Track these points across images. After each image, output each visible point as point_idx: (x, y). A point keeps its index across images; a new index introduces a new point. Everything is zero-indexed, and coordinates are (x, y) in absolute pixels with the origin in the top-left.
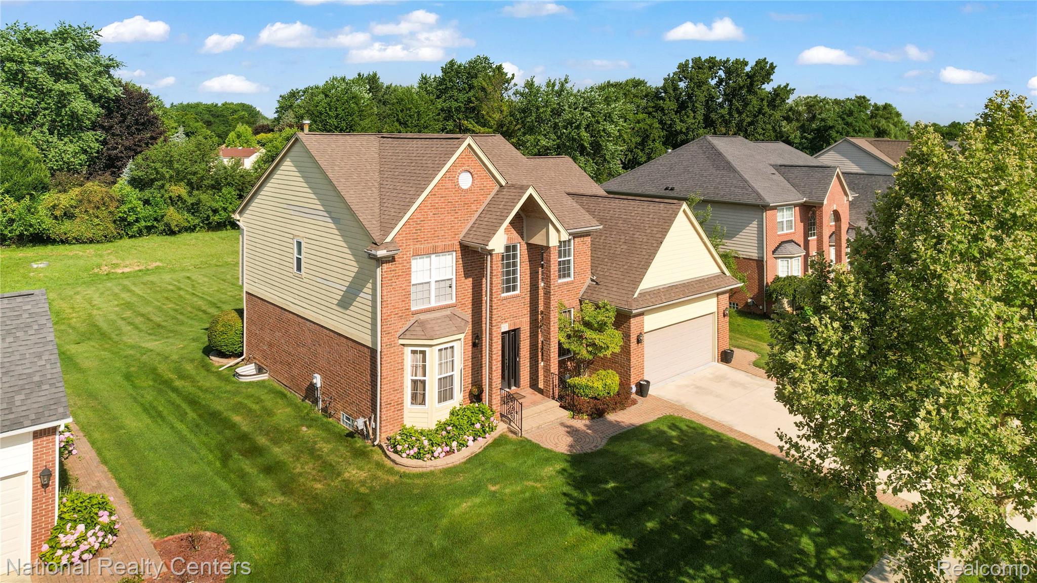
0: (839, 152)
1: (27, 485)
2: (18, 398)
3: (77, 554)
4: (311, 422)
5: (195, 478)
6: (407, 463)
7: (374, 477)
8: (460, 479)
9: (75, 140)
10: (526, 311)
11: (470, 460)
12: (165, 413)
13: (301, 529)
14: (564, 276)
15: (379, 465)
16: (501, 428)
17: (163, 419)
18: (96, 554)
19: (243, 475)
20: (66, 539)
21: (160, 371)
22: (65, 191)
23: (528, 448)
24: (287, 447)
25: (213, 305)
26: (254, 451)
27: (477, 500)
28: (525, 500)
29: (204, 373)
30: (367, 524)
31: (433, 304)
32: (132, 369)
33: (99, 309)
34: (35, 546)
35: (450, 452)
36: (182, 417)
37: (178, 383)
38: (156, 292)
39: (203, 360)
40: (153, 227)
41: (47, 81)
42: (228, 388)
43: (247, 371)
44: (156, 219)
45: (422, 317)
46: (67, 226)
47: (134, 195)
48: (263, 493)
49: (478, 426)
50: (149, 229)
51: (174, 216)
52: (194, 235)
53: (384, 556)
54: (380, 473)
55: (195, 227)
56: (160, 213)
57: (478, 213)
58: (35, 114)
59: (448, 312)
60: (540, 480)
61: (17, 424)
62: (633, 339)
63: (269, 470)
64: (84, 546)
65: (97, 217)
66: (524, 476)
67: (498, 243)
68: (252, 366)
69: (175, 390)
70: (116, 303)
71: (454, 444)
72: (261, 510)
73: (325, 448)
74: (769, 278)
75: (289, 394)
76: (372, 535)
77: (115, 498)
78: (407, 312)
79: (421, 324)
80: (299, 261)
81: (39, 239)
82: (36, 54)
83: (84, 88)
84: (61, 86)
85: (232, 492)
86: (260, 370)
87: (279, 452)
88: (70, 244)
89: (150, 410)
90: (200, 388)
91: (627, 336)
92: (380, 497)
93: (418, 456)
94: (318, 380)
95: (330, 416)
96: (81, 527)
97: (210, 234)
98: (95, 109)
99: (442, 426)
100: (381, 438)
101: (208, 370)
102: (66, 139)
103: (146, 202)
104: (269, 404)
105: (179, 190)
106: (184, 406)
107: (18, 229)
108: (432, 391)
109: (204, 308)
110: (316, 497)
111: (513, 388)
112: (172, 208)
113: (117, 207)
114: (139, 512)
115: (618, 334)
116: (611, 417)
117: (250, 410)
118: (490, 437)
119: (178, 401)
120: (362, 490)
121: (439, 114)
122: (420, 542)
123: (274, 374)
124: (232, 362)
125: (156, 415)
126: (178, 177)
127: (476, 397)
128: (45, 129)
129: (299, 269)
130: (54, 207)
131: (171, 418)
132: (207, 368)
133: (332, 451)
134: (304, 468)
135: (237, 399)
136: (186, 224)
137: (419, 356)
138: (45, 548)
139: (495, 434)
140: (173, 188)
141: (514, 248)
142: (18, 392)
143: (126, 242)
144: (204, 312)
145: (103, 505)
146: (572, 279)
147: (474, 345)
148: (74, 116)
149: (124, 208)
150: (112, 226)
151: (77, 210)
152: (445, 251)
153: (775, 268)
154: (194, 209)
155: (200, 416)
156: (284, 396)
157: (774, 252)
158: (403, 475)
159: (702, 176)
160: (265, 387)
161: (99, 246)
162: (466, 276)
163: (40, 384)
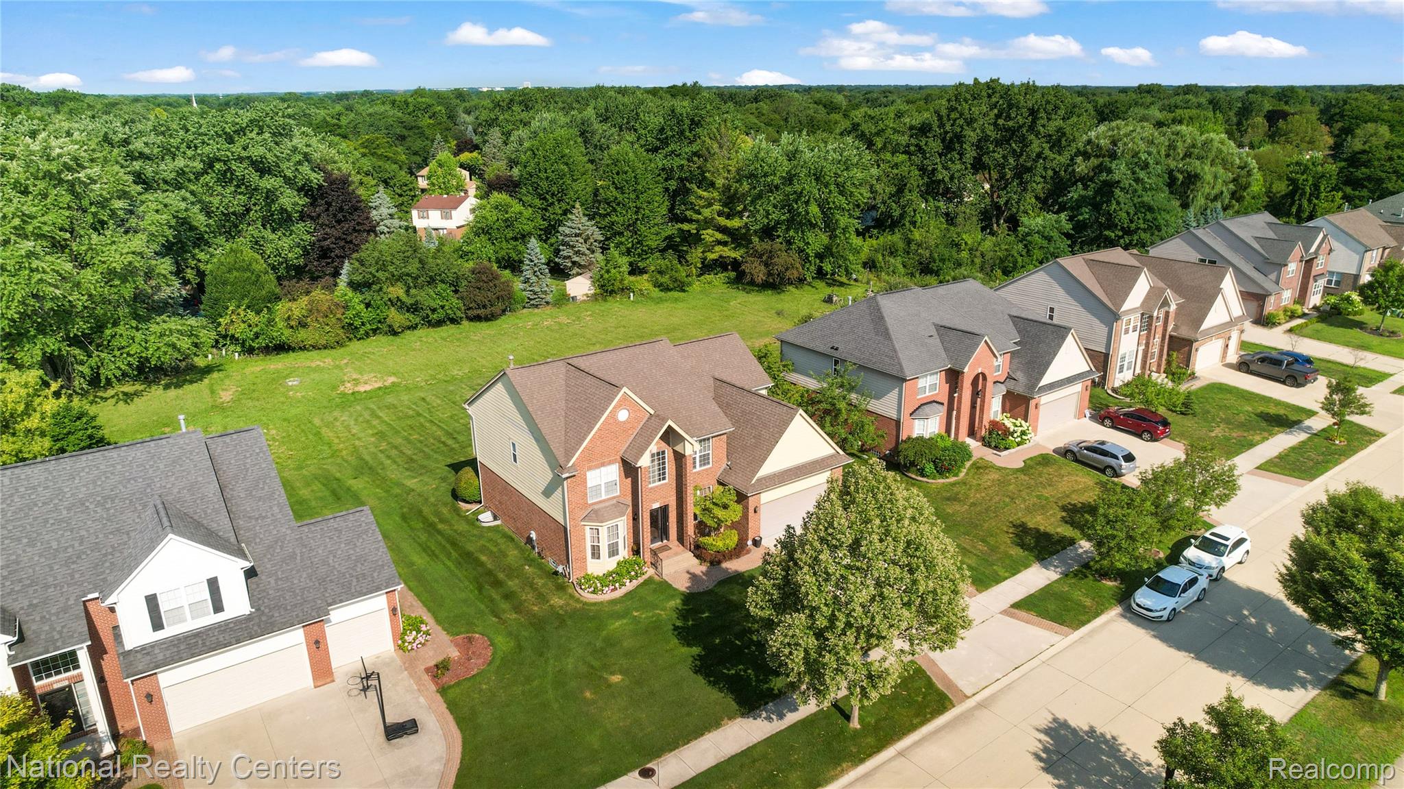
0: (1048, 274)
1: (386, 614)
2: (375, 574)
3: (415, 645)
4: (530, 562)
5: (465, 601)
6: (587, 596)
7: (567, 604)
8: (618, 607)
9: (287, 234)
10: (673, 493)
11: (626, 595)
12: (437, 552)
13: (526, 634)
14: (705, 464)
15: (572, 596)
16: (650, 572)
17: (437, 557)
18: (423, 645)
19: (492, 600)
20: (409, 638)
21: (425, 514)
22: (295, 300)
23: (664, 587)
24: (517, 581)
25: (450, 435)
26: (497, 584)
27: (625, 621)
28: (652, 622)
29: (456, 518)
30: (562, 632)
31: (604, 497)
32: (405, 510)
33: (359, 439)
34: (395, 641)
35: (615, 589)
36: (449, 556)
37: (440, 526)
38: (400, 419)
39: (454, 504)
40: (378, 328)
41: (254, 177)
42: (475, 532)
43: (486, 518)
44: (380, 322)
45: (596, 507)
46: (302, 334)
47: (356, 299)
48: (504, 611)
49: (633, 573)
50: (375, 331)
51: (396, 317)
52: (415, 332)
53: (570, 650)
54: (571, 602)
55: (417, 325)
56: (382, 316)
57: (633, 436)
58: (248, 210)
59: (614, 501)
60: (664, 609)
61: (378, 589)
62: (751, 510)
63: (508, 596)
64: (417, 642)
65: (328, 325)
66: (655, 607)
67: (644, 461)
68: (489, 513)
69: (439, 532)
70: (371, 432)
71: (617, 585)
72: (504, 622)
73: (540, 582)
74: (903, 436)
75: (516, 539)
76: (564, 639)
77: (427, 617)
78: (586, 505)
79: (596, 512)
80: (515, 455)
81: (281, 348)
82: (237, 149)
83: (289, 181)
84: (268, 183)
85: (487, 611)
86: (495, 518)
87: (512, 584)
88: (308, 351)
89: (425, 549)
90: (455, 531)
91: (746, 508)
92: (570, 617)
93: (593, 592)
94: (533, 535)
95: (543, 558)
96: (414, 633)
97: (431, 330)
98: (303, 201)
99: (610, 574)
100: (573, 579)
101: (459, 515)
102: (279, 233)
103: (368, 305)
104: (503, 547)
105: (397, 291)
106: (448, 546)
107: (262, 341)
108: (604, 551)
109: (443, 439)
110: (534, 616)
111: (665, 541)
112: (393, 309)
113: (343, 314)
114: (438, 622)
115: (739, 508)
116: (725, 565)
117: (491, 552)
118: (641, 580)
119: (444, 542)
120: (561, 612)
121: (659, 175)
122: (590, 643)
123: (504, 521)
124: (475, 507)
125: (433, 555)
126: (395, 279)
127: (636, 552)
128: (259, 224)
129: (515, 460)
130: (289, 318)
131: (442, 556)
132: (457, 511)
133: (544, 585)
134: (528, 596)
135: (482, 542)
136: (408, 324)
137: (595, 531)
138: (400, 642)
139: (645, 577)
140: (391, 289)
141: (663, 452)
142: (374, 571)
143: (355, 346)
144: (444, 443)
145: (422, 622)
146: (711, 465)
147: (634, 519)
148: (283, 210)
149: (350, 313)
150: (341, 332)
151: (309, 319)
152: (610, 463)
153: (912, 428)
154: (414, 308)
155: (460, 555)
156: (512, 540)
157: (911, 414)
158: (585, 604)
159: (863, 339)
160: (499, 531)
161: (333, 352)
162: (627, 477)
163: (383, 566)
